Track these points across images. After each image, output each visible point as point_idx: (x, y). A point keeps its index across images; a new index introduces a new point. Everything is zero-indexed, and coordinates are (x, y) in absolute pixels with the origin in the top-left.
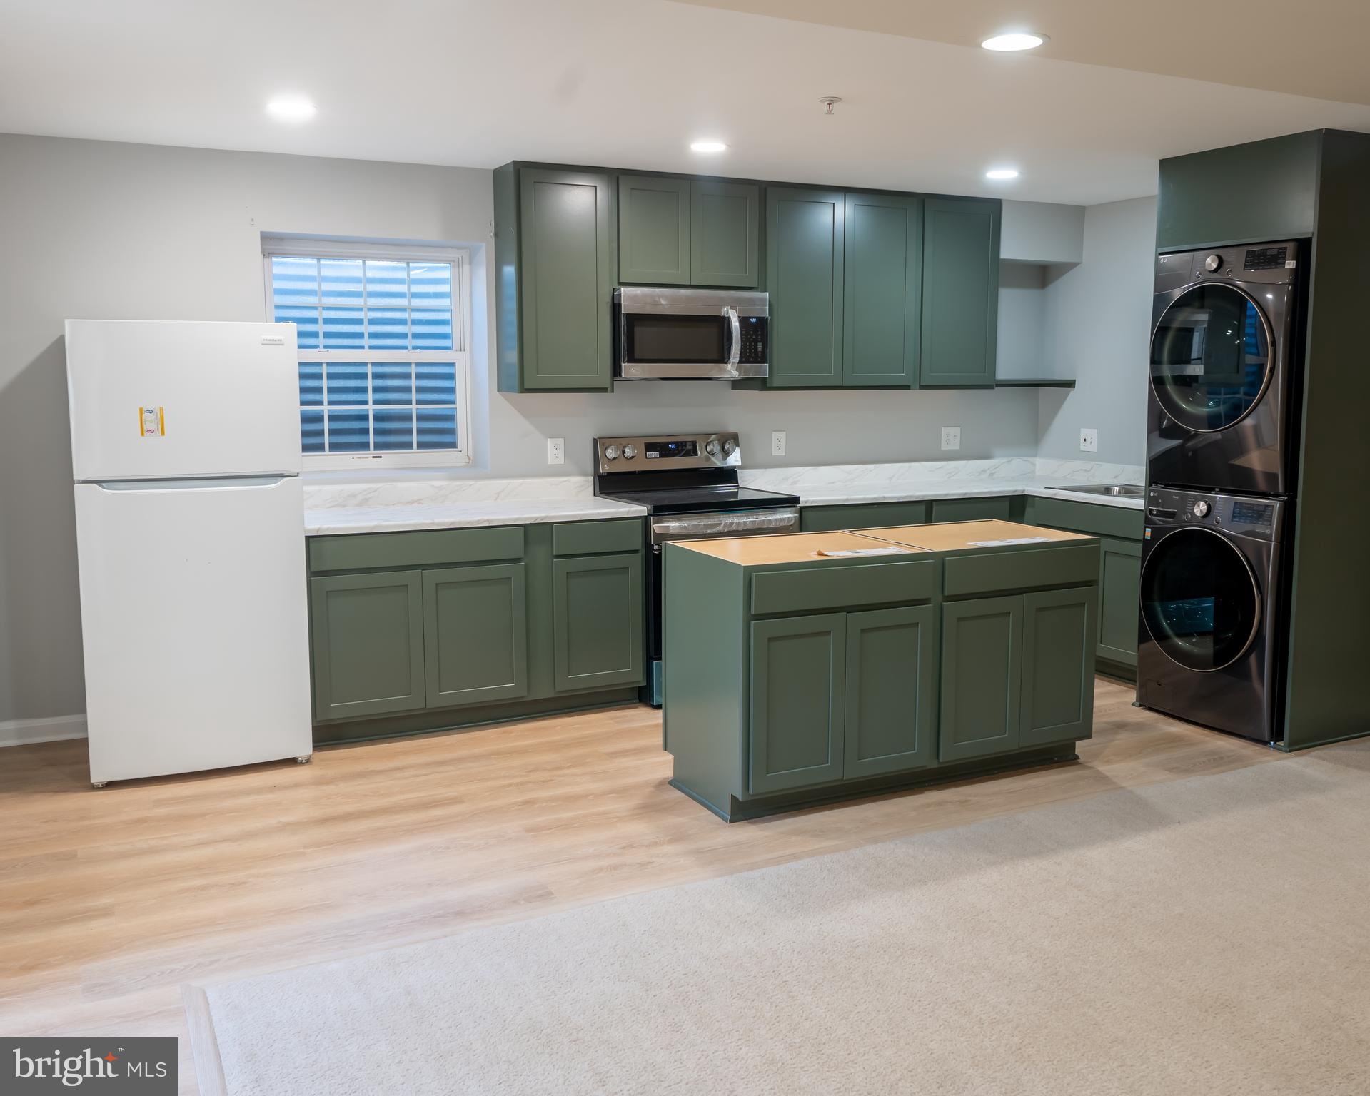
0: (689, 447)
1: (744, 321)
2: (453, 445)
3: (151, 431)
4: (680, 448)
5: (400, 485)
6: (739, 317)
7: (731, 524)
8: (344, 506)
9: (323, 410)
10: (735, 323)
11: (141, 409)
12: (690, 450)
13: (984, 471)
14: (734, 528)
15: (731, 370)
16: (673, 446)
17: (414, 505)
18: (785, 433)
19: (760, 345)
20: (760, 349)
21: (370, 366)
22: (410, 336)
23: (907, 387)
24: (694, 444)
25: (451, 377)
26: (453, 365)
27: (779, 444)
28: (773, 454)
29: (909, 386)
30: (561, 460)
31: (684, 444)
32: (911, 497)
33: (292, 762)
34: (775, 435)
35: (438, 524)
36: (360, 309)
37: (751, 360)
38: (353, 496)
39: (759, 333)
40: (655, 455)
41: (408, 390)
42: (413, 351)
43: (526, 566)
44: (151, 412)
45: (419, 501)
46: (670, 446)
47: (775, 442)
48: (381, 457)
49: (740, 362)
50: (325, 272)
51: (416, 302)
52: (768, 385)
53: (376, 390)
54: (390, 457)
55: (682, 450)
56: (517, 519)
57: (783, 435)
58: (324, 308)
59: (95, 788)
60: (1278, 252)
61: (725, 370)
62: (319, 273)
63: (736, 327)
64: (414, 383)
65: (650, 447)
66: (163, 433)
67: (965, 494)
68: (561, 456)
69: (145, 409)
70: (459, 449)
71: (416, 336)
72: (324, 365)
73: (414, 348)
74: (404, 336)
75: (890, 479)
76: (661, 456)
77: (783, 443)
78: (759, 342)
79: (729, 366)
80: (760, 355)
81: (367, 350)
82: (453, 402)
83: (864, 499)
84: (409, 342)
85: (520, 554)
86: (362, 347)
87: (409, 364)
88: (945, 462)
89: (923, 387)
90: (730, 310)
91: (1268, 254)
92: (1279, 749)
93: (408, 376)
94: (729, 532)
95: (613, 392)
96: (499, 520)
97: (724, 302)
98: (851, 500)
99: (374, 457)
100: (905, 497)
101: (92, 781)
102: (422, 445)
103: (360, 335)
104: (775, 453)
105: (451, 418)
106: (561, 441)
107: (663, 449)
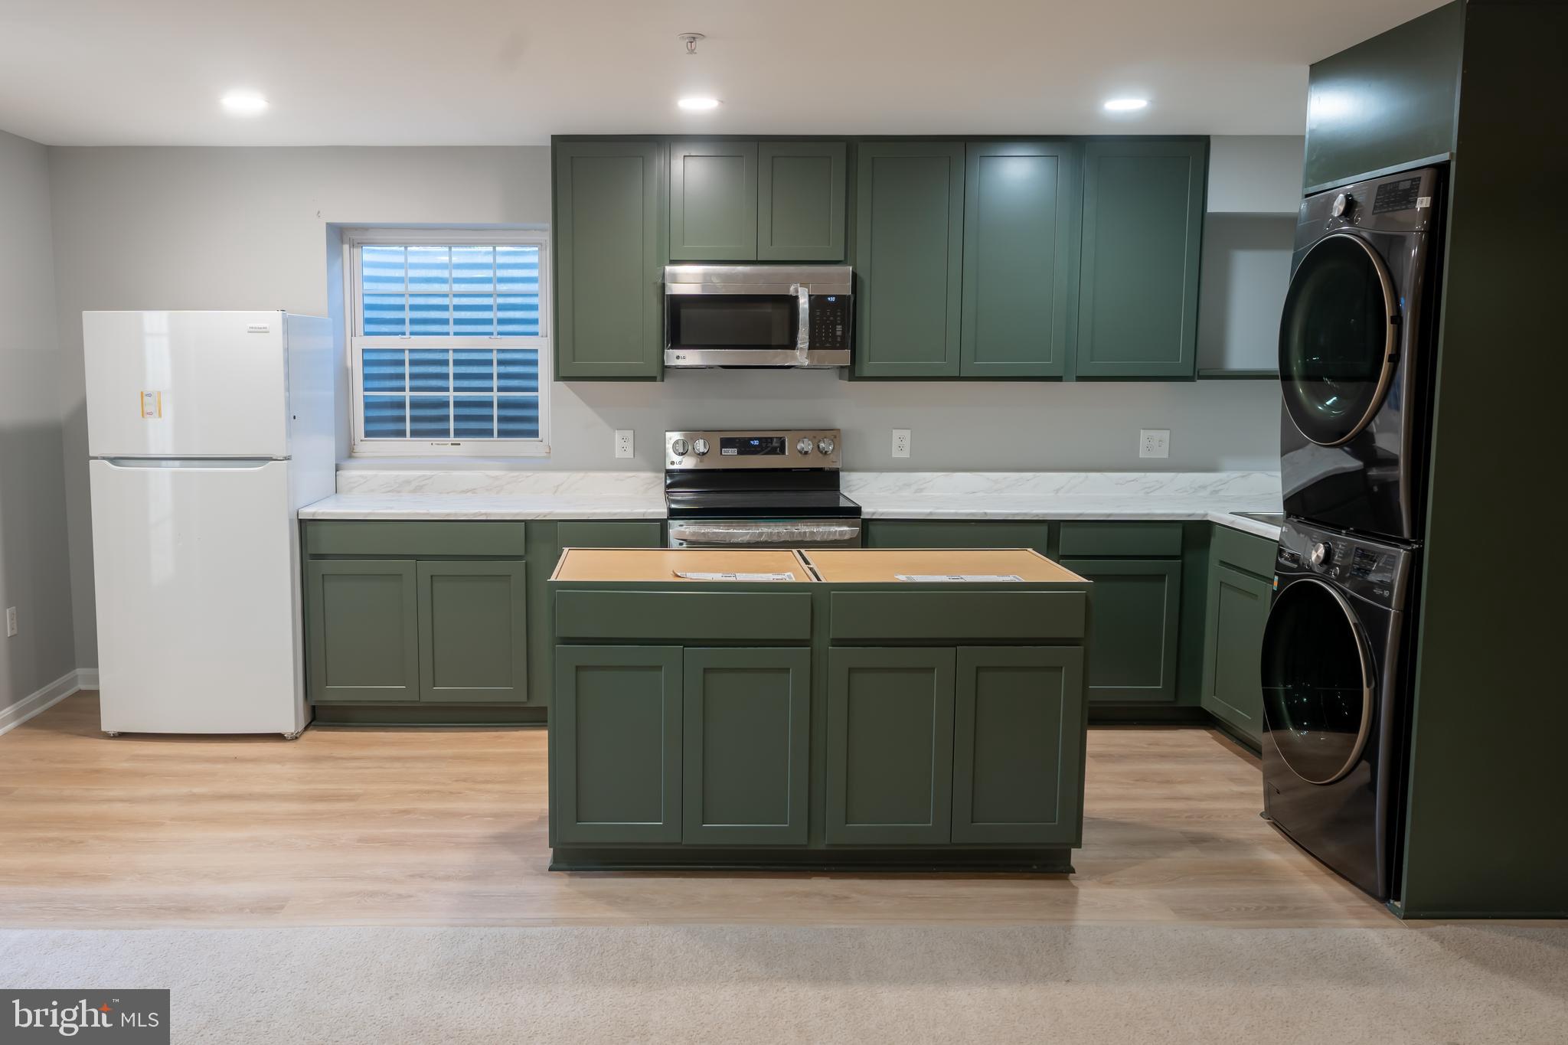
0: (775, 444)
1: (816, 301)
2: (534, 433)
3: (150, 414)
4: (764, 445)
5: (455, 473)
6: (810, 296)
7: (761, 534)
8: (399, 492)
9: (405, 397)
10: (804, 303)
11: (142, 393)
12: (776, 448)
13: (1204, 487)
14: (763, 539)
15: (800, 356)
16: (756, 443)
17: (468, 494)
18: (909, 431)
19: (839, 328)
20: (839, 333)
21: (451, 352)
22: (495, 322)
23: (1059, 379)
24: (783, 443)
25: (534, 363)
26: (536, 351)
27: (901, 444)
28: (893, 456)
29: (1061, 377)
30: (629, 454)
31: (769, 440)
32: (1025, 514)
33: (279, 737)
34: (896, 434)
35: (432, 515)
36: (446, 296)
37: (828, 345)
38: (408, 482)
39: (839, 314)
40: (733, 451)
41: (489, 376)
42: (499, 336)
43: (526, 564)
44: (149, 395)
45: (473, 491)
46: (752, 442)
47: (896, 442)
48: (459, 444)
49: (810, 348)
50: (412, 260)
51: (503, 288)
52: (856, 375)
53: (457, 376)
54: (469, 444)
55: (767, 447)
56: (517, 514)
57: (907, 434)
58: (412, 295)
59: (107, 736)
60: (1412, 185)
61: (794, 358)
62: (406, 259)
63: (804, 309)
64: (495, 370)
65: (726, 443)
66: (160, 416)
67: (1110, 515)
68: (630, 450)
69: (145, 393)
70: (540, 438)
71: (501, 322)
72: (407, 352)
73: (500, 333)
74: (489, 322)
75: (1057, 491)
76: (739, 453)
77: (907, 443)
78: (839, 324)
79: (798, 353)
80: (839, 339)
81: (451, 337)
82: (536, 390)
83: (956, 514)
84: (495, 328)
85: (521, 552)
86: (447, 334)
87: (491, 351)
88: (1143, 474)
89: (1080, 379)
90: (800, 289)
91: (1400, 188)
92: (1394, 911)
93: (489, 363)
94: (757, 543)
95: (663, 381)
96: (495, 514)
97: (790, 279)
98: (935, 514)
99: (452, 444)
100: (1017, 514)
101: (103, 730)
102: (503, 433)
103: (445, 322)
104: (896, 454)
105: (533, 405)
106: (629, 434)
107: (744, 446)
